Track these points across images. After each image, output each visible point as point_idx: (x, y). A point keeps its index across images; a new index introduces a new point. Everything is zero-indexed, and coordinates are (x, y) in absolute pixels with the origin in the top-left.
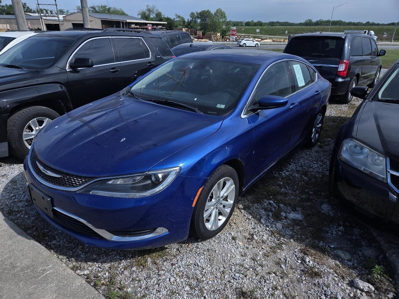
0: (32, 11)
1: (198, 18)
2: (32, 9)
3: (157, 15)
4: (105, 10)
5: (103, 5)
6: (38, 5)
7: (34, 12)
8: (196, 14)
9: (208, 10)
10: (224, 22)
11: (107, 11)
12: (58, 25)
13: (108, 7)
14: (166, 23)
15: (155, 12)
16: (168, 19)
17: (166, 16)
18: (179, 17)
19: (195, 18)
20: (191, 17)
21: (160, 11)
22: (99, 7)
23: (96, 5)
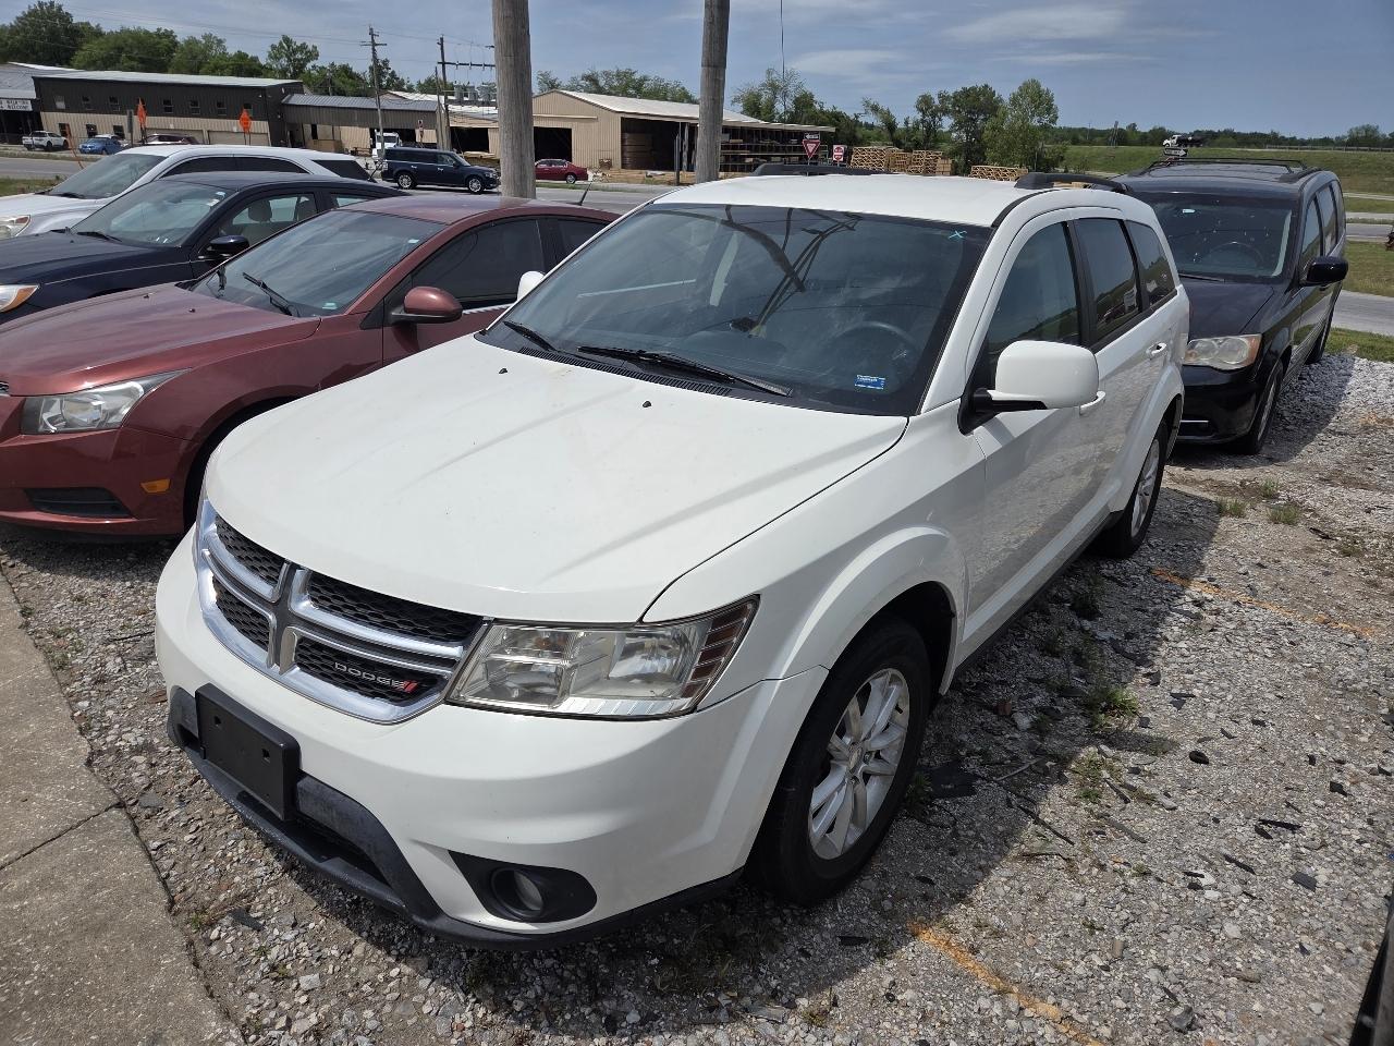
0: (405, 87)
1: (946, 112)
2: (406, 81)
3: (797, 101)
4: (627, 85)
5: (623, 69)
6: (444, 64)
7: (410, 90)
8: (937, 102)
9: (986, 86)
10: (1045, 127)
11: (634, 88)
12: (485, 130)
13: (637, 76)
14: (833, 130)
15: (793, 93)
16: (836, 118)
17: (828, 107)
18: (875, 109)
19: (934, 115)
20: (921, 110)
21: (808, 88)
22: (607, 74)
23: (599, 70)
